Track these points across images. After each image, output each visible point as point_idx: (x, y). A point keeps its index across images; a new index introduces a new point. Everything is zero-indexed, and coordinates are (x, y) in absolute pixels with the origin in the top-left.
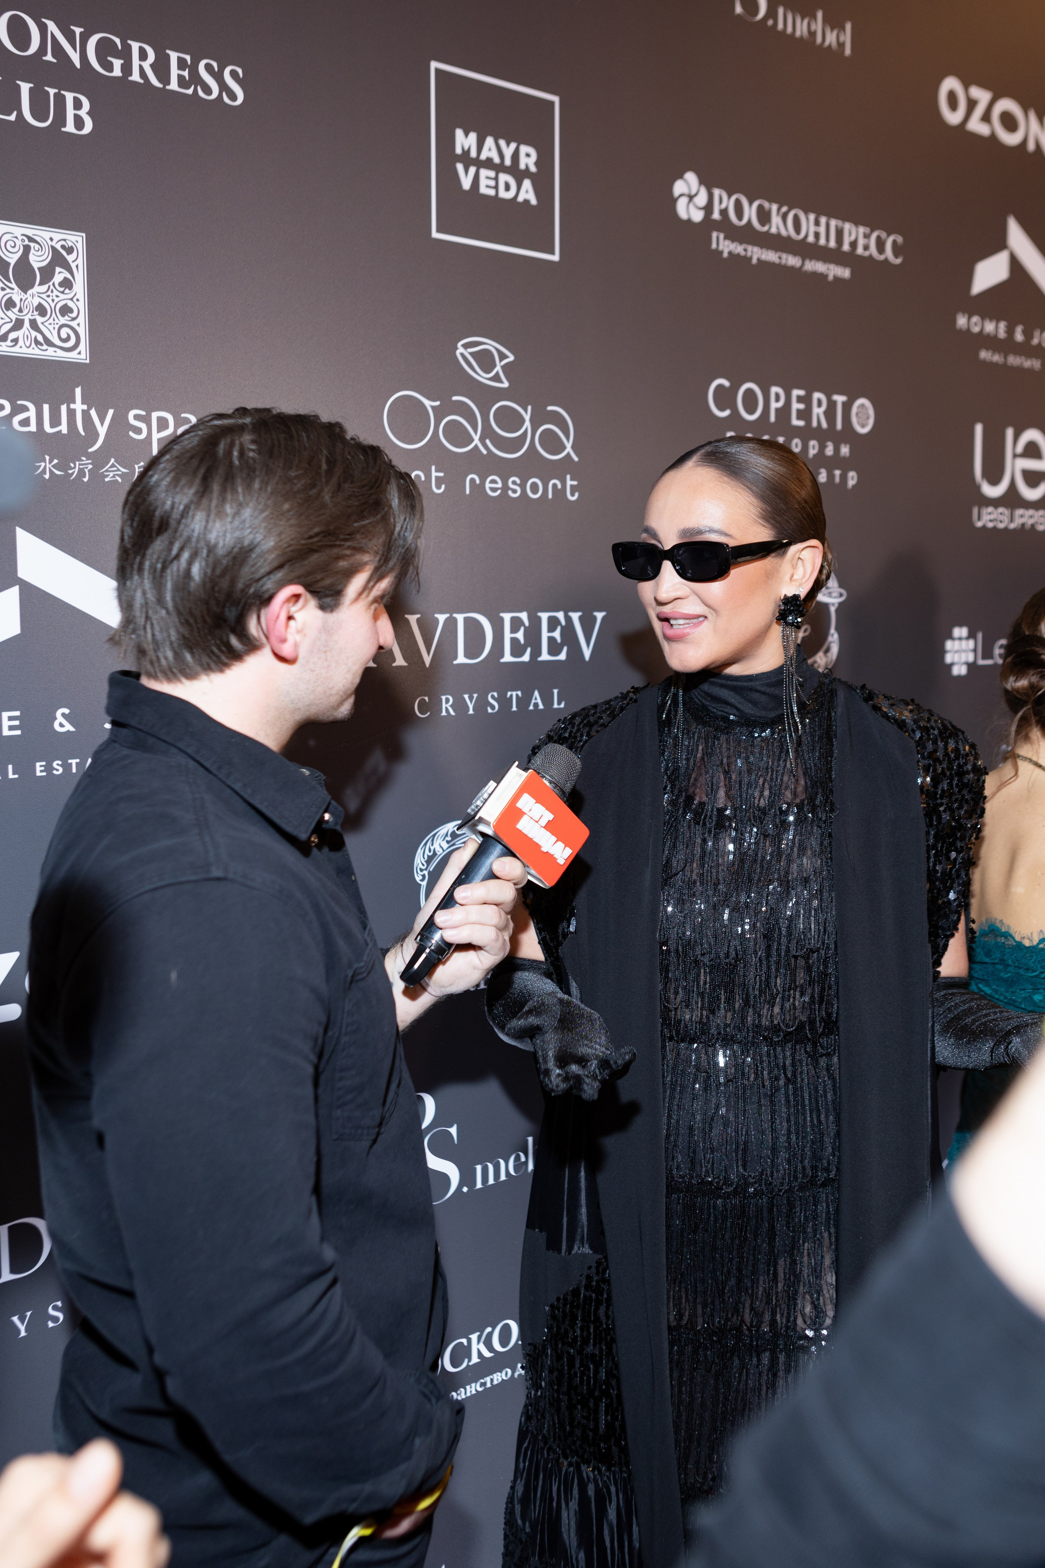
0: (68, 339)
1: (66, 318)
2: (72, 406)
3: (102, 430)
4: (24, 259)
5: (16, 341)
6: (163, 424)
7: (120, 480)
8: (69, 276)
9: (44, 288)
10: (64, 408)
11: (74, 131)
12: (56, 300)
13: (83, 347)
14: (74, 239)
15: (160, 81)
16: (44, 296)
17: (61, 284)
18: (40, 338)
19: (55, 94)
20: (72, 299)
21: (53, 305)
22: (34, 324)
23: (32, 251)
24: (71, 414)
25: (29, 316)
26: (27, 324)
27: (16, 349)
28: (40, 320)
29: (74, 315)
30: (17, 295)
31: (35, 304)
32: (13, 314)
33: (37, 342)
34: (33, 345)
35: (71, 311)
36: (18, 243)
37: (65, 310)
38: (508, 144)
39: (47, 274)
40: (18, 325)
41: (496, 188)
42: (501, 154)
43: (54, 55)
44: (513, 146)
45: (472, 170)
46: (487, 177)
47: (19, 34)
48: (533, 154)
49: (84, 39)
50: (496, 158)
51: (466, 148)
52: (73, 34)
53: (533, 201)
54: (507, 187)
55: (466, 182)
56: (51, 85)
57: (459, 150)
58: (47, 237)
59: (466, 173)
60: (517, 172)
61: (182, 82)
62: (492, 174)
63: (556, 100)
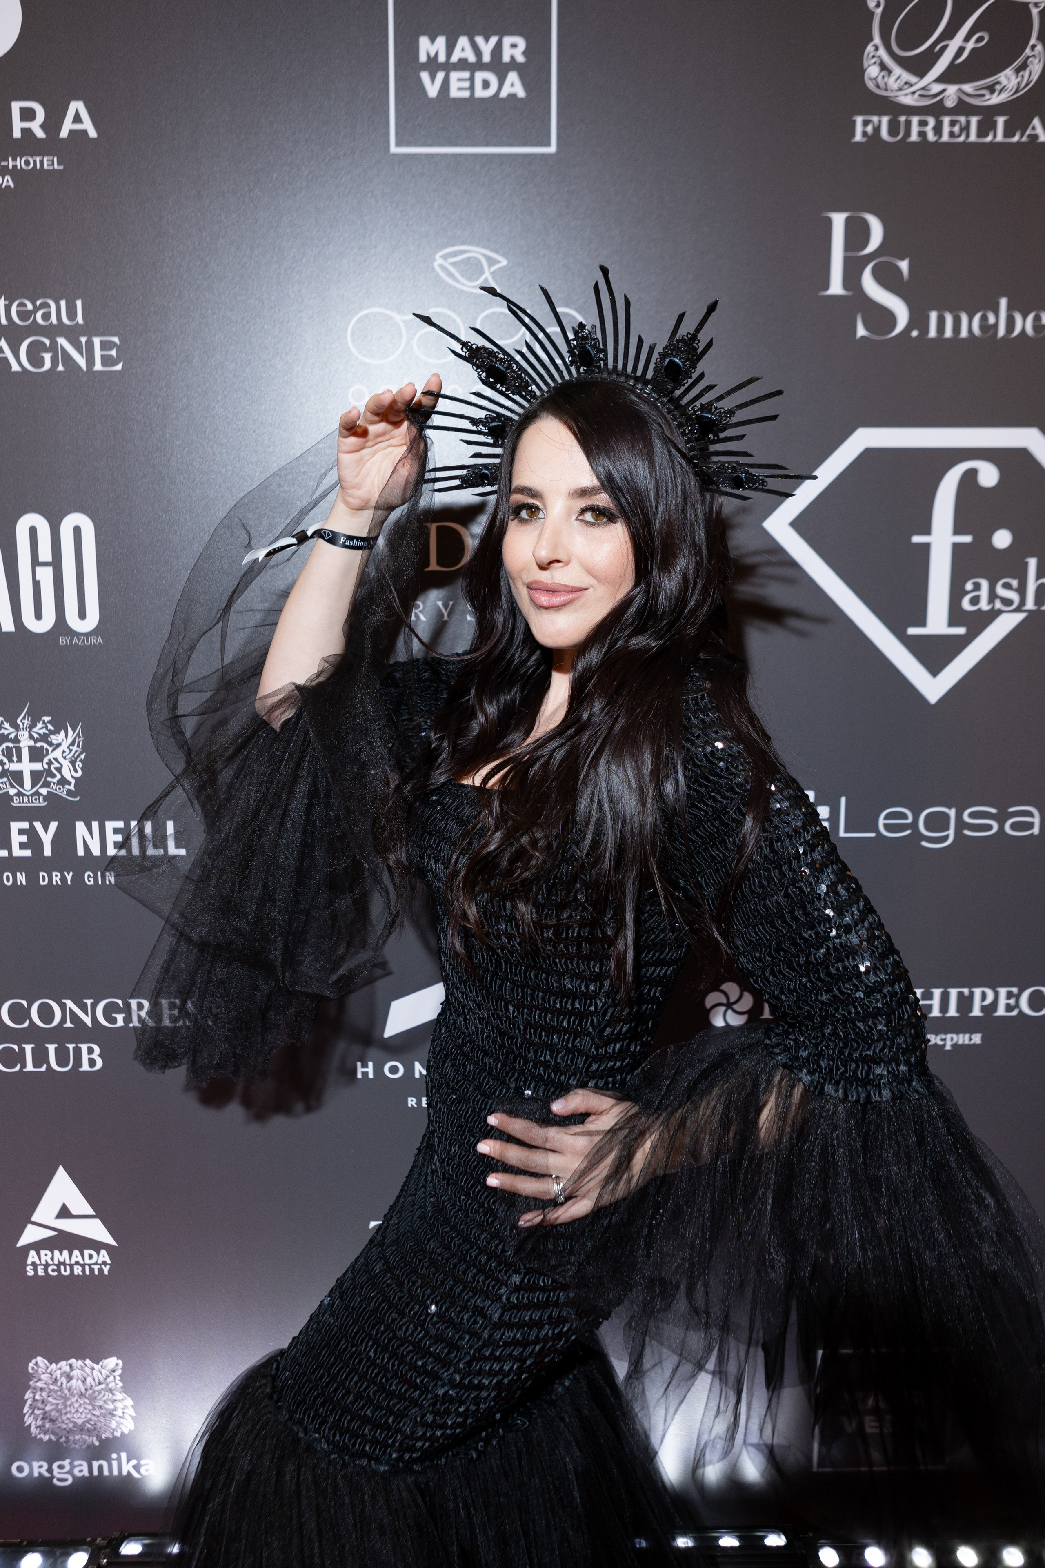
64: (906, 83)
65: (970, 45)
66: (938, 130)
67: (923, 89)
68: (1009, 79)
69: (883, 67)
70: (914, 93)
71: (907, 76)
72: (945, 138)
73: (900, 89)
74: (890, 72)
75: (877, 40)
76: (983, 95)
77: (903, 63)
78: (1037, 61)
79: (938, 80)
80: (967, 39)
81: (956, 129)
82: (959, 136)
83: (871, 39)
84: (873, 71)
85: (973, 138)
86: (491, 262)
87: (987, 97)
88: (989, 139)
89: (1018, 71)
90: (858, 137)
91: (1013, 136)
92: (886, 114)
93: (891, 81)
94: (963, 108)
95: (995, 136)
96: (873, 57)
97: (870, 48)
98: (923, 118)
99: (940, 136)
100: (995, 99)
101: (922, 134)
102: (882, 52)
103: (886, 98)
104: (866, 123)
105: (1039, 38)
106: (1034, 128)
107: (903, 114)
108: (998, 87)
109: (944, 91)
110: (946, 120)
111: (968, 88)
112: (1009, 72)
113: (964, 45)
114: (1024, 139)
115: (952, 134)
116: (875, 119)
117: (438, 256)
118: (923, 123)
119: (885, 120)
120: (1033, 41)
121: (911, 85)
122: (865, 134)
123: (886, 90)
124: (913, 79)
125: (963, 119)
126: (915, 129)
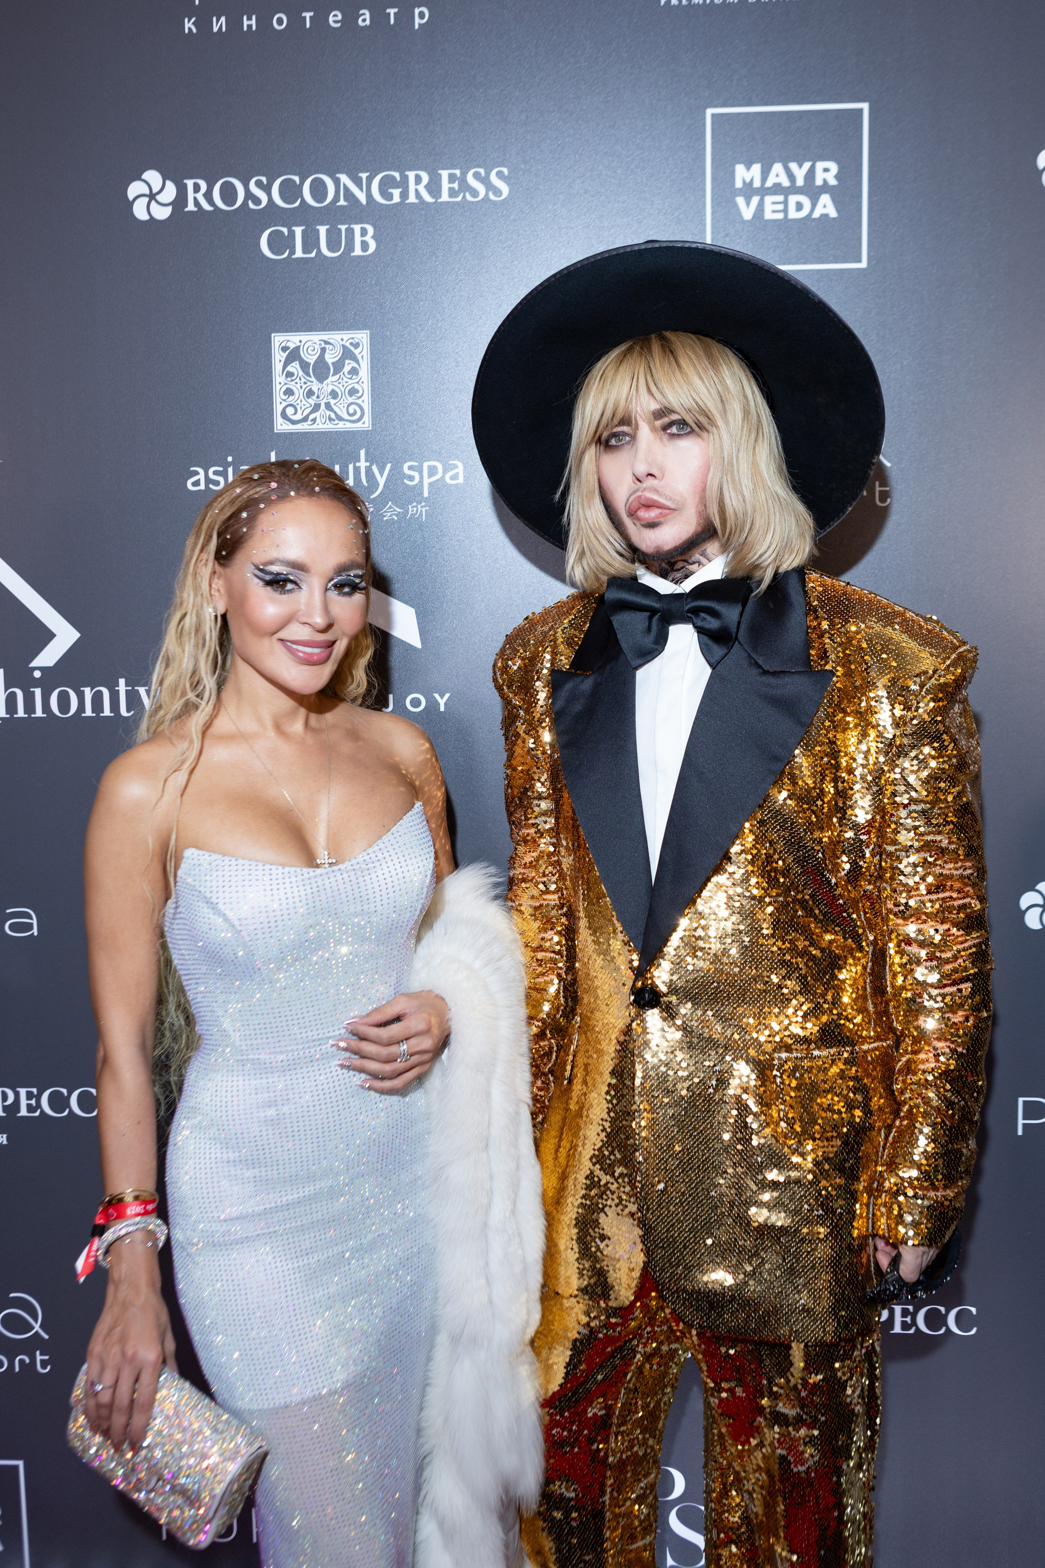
0: (355, 413)
1: (354, 397)
2: (358, 464)
3: (382, 481)
4: (321, 359)
5: (314, 420)
6: (432, 471)
7: (396, 518)
8: (356, 365)
9: (337, 377)
10: (351, 467)
11: (361, 253)
12: (346, 385)
13: (367, 418)
14: (359, 336)
15: (433, 197)
16: (336, 384)
17: (349, 373)
18: (333, 416)
19: (346, 229)
20: (358, 383)
21: (343, 390)
22: (328, 406)
23: (327, 351)
24: (357, 470)
25: (325, 400)
26: (323, 406)
27: (315, 426)
28: (332, 402)
29: (359, 395)
30: (315, 386)
31: (330, 390)
32: (312, 401)
33: (330, 419)
34: (328, 421)
35: (358, 392)
36: (317, 347)
37: (353, 391)
38: (800, 166)
39: (338, 366)
40: (317, 407)
41: (785, 211)
42: (791, 177)
43: (345, 200)
44: (807, 165)
45: (755, 200)
46: (773, 203)
47: (319, 190)
48: (834, 167)
49: (370, 180)
50: (786, 183)
51: (748, 180)
52: (361, 179)
53: (833, 214)
54: (799, 206)
55: (747, 213)
56: (343, 224)
57: (739, 184)
58: (339, 338)
59: (748, 204)
60: (812, 191)
61: (452, 193)
62: (781, 198)
63: (865, 106)
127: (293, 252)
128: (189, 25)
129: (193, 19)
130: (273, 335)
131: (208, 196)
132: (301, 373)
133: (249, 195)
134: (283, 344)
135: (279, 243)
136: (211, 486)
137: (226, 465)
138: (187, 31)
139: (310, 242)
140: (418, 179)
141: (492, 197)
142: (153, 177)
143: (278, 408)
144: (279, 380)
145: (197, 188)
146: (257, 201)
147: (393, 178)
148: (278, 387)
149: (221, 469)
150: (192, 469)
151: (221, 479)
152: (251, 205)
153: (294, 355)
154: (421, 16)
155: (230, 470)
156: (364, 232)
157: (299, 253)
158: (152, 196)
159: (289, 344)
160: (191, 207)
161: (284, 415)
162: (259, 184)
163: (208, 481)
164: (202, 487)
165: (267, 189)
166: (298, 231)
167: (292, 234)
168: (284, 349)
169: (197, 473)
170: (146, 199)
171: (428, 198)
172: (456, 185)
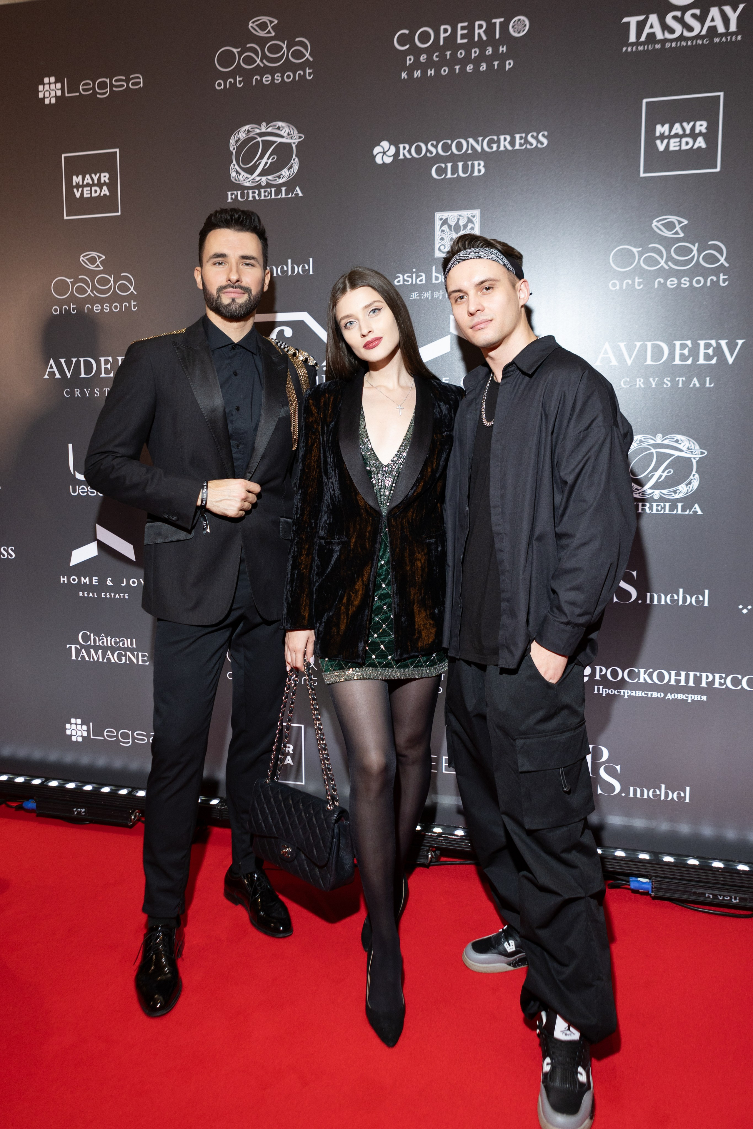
8: (473, 226)
11: (478, 175)
14: (476, 212)
15: (512, 147)
17: (470, 229)
19: (472, 164)
23: (461, 220)
30: (454, 236)
39: (465, 226)
41: (680, 146)
42: (684, 129)
43: (472, 150)
44: (692, 124)
45: (665, 141)
46: (675, 142)
47: (459, 146)
48: (705, 124)
49: (483, 141)
50: (681, 132)
51: (662, 132)
52: (478, 140)
53: (703, 145)
54: (687, 143)
55: (661, 147)
56: (470, 161)
57: (658, 134)
58: (466, 214)
59: (662, 142)
60: (694, 135)
61: (521, 145)
62: (678, 140)
63: (722, 94)
64: (246, 178)
65: (270, 161)
66: (259, 195)
67: (253, 179)
68: (286, 173)
69: (237, 172)
70: (249, 181)
71: (246, 175)
72: (263, 198)
73: (244, 180)
74: (240, 174)
75: (234, 162)
76: (276, 180)
77: (245, 170)
78: (296, 165)
79: (259, 175)
80: (268, 159)
81: (267, 194)
82: (268, 196)
83: (233, 162)
84: (233, 174)
85: (273, 197)
86: (100, 257)
87: (278, 180)
88: (279, 197)
89: (289, 169)
90: (229, 200)
91: (289, 194)
92: (239, 190)
93: (241, 177)
94: (269, 185)
95: (282, 195)
96: (233, 169)
97: (232, 166)
98: (253, 190)
99: (261, 197)
100: (281, 181)
101: (254, 197)
102: (237, 167)
103: (239, 184)
104: (232, 194)
105: (296, 156)
106: (297, 191)
107: (246, 190)
108: (282, 176)
109: (261, 179)
110: (262, 191)
111: (270, 177)
112: (285, 170)
113: (267, 161)
114: (293, 196)
115: (265, 196)
116: (235, 192)
117: (81, 256)
118: (254, 193)
119: (239, 192)
120: (294, 157)
121: (248, 178)
122: (232, 198)
123: (239, 181)
124: (249, 176)
125: (269, 190)
126: (251, 195)
127: (446, 175)
128: (404, 75)
129: (406, 73)
130: (436, 213)
131: (409, 151)
132: (448, 230)
133: (428, 150)
134: (440, 217)
135: (441, 171)
136: (405, 283)
137: (412, 273)
138: (402, 78)
139: (455, 170)
140: (505, 140)
141: (539, 146)
142: (385, 144)
143: (437, 247)
144: (438, 234)
145: (404, 148)
146: (431, 153)
147: (494, 139)
148: (437, 237)
149: (410, 275)
150: (397, 275)
151: (410, 279)
152: (428, 155)
153: (445, 222)
154: (509, 64)
155: (414, 275)
156: (479, 165)
157: (449, 175)
158: (384, 153)
159: (443, 217)
160: (401, 157)
161: (439, 249)
162: (432, 145)
163: (404, 280)
164: (401, 283)
165: (436, 147)
166: (449, 165)
167: (446, 167)
168: (441, 219)
169: (399, 277)
170: (382, 154)
171: (509, 148)
172: (522, 141)
